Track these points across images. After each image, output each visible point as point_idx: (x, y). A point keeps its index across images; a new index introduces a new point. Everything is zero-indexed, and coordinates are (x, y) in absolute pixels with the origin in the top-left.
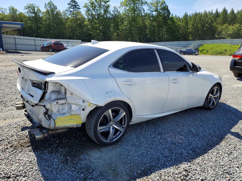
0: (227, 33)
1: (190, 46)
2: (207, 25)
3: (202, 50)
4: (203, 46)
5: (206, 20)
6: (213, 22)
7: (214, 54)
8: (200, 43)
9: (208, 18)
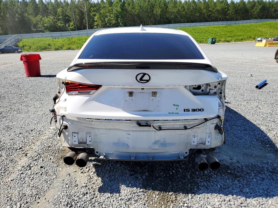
0: (44, 26)
1: (6, 41)
2: (17, 15)
3: (23, 46)
4: (23, 42)
5: (15, 9)
6: (23, 12)
7: (38, 50)
8: (16, 38)
9: (16, 6)
